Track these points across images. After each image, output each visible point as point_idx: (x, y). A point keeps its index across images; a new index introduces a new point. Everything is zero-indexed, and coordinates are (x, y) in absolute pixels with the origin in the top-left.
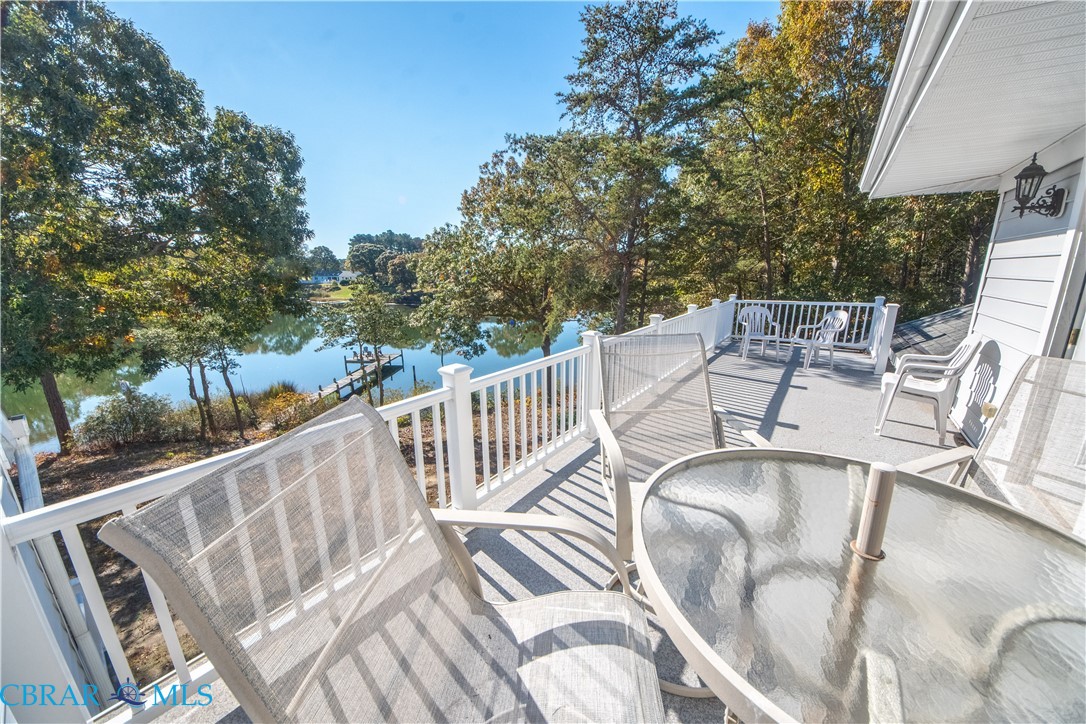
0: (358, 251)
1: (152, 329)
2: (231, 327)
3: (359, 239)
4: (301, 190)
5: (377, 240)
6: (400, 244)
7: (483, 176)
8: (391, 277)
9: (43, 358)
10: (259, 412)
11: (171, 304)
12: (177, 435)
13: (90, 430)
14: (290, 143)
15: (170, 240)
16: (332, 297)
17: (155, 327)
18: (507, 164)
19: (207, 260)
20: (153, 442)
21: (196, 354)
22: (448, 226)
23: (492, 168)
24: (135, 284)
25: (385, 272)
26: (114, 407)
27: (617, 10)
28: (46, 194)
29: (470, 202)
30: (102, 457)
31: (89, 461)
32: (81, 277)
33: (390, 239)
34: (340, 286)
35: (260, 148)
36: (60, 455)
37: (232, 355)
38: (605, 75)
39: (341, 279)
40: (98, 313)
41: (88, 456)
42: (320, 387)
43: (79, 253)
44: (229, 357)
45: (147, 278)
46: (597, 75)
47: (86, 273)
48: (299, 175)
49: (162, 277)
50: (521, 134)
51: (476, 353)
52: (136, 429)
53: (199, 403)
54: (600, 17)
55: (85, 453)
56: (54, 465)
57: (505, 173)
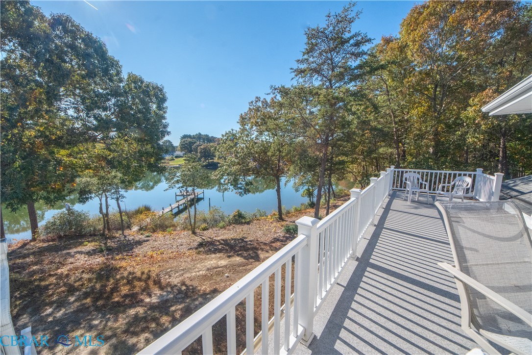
0: (184, 142)
1: (84, 179)
2: (126, 179)
3: (185, 137)
4: (165, 112)
5: (194, 137)
6: (204, 139)
7: (250, 107)
8: (199, 154)
9: (27, 194)
10: (132, 220)
11: (96, 166)
12: (91, 232)
13: (48, 228)
14: (162, 90)
15: (99, 135)
16: (171, 164)
17: (86, 177)
18: (262, 102)
19: (116, 145)
20: (78, 236)
21: (104, 191)
22: (232, 130)
23: (255, 103)
24: (79, 156)
25: (197, 152)
26: (61, 217)
27: (322, 29)
28: (41, 110)
29: (243, 119)
30: (52, 243)
31: (45, 245)
32: (54, 152)
33: (199, 137)
34: (174, 158)
35: (148, 92)
36: (31, 241)
37: (122, 192)
38: (315, 60)
39: (175, 155)
40: (60, 170)
41: (45, 242)
42: (163, 208)
43: (54, 140)
44: (121, 193)
45: (85, 153)
46: (311, 59)
47: (56, 150)
48: (165, 105)
49: (92, 153)
50: (278, 85)
51: (245, 193)
52: (71, 229)
53: (103, 216)
54: (314, 32)
55: (43, 241)
56: (27, 247)
57: (261, 105)
